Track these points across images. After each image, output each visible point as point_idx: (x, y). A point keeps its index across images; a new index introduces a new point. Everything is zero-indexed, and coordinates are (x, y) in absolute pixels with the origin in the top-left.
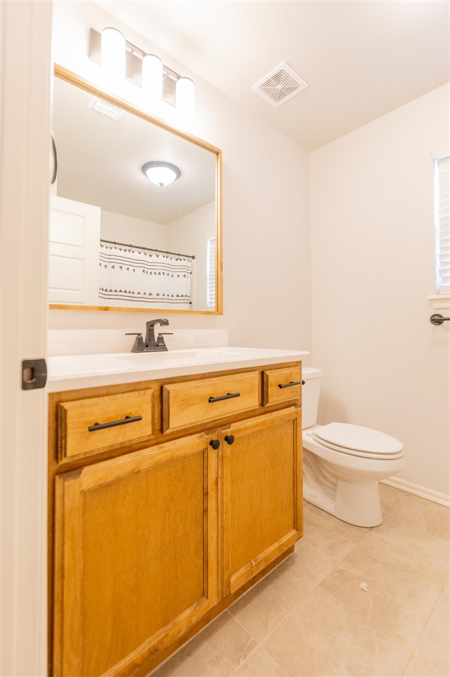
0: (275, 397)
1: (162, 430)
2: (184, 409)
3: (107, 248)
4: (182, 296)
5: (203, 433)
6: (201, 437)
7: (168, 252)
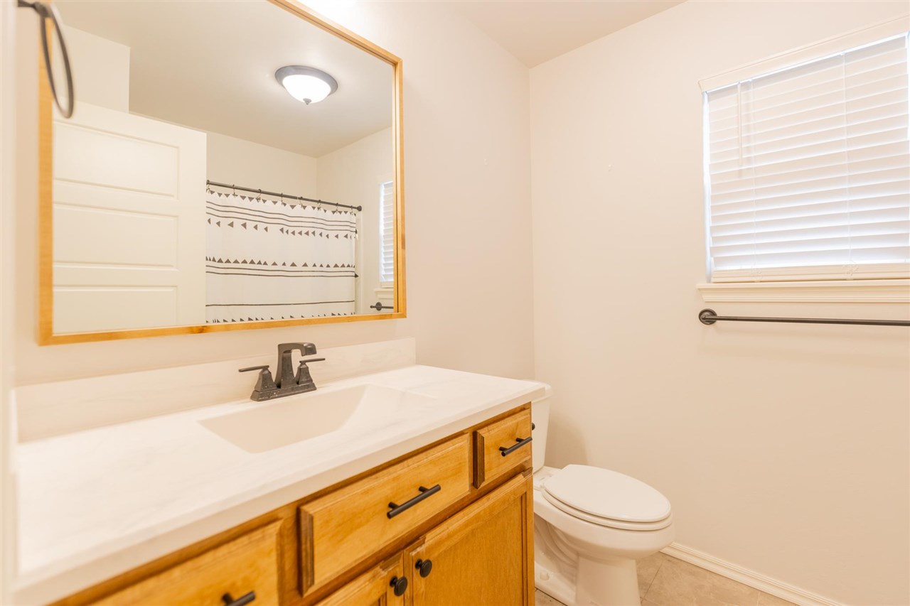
0: (495, 467)
1: (300, 589)
2: (343, 539)
3: (220, 195)
4: (343, 266)
5: (378, 569)
6: (374, 577)
7: (319, 201)
